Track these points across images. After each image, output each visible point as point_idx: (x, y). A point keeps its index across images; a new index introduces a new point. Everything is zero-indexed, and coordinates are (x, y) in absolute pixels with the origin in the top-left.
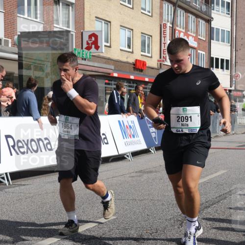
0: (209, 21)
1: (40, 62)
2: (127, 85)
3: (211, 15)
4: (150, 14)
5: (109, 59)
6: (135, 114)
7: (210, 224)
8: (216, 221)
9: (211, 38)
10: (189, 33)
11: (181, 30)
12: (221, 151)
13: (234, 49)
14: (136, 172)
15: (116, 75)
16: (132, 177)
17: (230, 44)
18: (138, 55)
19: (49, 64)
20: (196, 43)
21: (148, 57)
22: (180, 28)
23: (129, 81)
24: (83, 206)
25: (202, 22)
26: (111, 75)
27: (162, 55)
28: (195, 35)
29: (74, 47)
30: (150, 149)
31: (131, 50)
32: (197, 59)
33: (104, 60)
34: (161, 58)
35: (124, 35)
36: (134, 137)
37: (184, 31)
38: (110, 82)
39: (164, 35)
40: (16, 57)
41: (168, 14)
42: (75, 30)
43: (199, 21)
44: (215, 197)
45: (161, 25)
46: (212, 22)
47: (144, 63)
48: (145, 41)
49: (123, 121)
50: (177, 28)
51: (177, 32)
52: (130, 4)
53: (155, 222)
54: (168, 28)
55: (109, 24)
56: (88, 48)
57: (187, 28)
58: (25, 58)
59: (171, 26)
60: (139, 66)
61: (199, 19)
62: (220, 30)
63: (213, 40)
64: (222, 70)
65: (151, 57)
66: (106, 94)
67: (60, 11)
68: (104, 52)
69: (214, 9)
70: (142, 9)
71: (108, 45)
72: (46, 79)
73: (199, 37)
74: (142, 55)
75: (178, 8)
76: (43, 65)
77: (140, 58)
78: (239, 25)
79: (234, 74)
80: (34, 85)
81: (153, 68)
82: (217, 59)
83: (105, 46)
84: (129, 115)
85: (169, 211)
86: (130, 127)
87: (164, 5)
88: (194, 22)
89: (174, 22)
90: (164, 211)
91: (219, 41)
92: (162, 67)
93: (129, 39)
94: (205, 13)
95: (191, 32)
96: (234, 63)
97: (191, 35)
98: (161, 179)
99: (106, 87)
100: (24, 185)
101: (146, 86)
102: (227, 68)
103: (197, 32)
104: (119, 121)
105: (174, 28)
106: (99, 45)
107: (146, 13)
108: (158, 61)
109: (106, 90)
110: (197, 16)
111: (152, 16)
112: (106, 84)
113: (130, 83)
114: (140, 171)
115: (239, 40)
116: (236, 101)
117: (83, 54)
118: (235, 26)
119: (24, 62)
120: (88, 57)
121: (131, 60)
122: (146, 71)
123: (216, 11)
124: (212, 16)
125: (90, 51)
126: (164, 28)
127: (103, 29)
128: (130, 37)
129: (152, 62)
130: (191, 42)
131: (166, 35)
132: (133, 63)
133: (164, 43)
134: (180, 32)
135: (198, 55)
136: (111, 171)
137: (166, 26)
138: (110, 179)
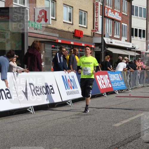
0: (130, 1)
2: (68, 49)
5: (55, 29)
6: (74, 71)
9: (131, 13)
10: (115, 10)
11: (109, 7)
14: (76, 115)
15: (60, 41)
16: (72, 118)
17: (146, 18)
18: (76, 26)
20: (121, 17)
21: (84, 28)
25: (125, 2)
26: (56, 41)
27: (95, 26)
28: (119, 11)
31: (71, 23)
32: (121, 29)
33: (51, 30)
34: (94, 28)
35: (66, 11)
36: (74, 88)
37: (111, 8)
38: (56, 47)
39: (96, 11)
42: (29, 7)
43: (123, 1)
44: (135, 134)
45: (94, 4)
47: (81, 32)
48: (82, 16)
49: (65, 76)
50: (106, 6)
51: (106, 9)
54: (99, 6)
55: (55, 2)
57: (113, 6)
59: (102, 4)
62: (139, 8)
63: (133, 15)
64: (140, 38)
65: (87, 28)
66: (52, 55)
71: (54, 18)
72: (6, 44)
73: (123, 13)
74: (79, 26)
76: (5, 33)
77: (78, 28)
81: (88, 36)
82: (136, 30)
83: (52, 19)
84: (70, 72)
86: (71, 80)
88: (119, 1)
89: (104, 1)
91: (137, 16)
92: (95, 36)
93: (70, 14)
95: (117, 9)
97: (117, 12)
99: (52, 51)
101: (83, 50)
102: (144, 37)
103: (121, 9)
105: (104, 6)
109: (52, 53)
112: (52, 48)
113: (70, 47)
114: (79, 114)
121: (72, 30)
122: (83, 39)
126: (96, 6)
127: (50, 7)
128: (71, 12)
129: (88, 32)
130: (117, 17)
131: (98, 11)
132: (73, 32)
133: (97, 18)
134: (108, 9)
135: (121, 26)
136: (57, 114)
137: (98, 4)
138: (56, 120)
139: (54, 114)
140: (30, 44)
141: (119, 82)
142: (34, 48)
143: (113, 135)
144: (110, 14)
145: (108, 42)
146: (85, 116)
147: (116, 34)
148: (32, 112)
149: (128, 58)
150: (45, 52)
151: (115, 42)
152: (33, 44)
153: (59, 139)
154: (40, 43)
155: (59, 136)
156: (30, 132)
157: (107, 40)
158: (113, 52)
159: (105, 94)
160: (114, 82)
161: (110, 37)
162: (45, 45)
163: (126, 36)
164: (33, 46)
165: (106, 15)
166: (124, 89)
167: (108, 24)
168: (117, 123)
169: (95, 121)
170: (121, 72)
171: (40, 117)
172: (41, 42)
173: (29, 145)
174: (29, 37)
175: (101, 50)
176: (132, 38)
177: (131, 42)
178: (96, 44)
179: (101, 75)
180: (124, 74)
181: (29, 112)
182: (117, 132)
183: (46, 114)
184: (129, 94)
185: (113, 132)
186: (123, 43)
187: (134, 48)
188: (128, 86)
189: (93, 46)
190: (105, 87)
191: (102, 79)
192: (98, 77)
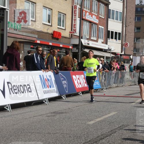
0: (107, 5)
2: (46, 50)
5: (34, 30)
6: (52, 70)
9: (108, 17)
10: (92, 13)
11: (87, 10)
12: (113, 98)
13: (125, 26)
14: (51, 113)
15: (38, 42)
16: (48, 116)
17: (122, 22)
18: (55, 27)
20: (98, 20)
21: (63, 29)
22: (87, 9)
23: (48, 46)
24: (11, 138)
25: (102, 6)
26: (35, 42)
27: (73, 28)
28: (97, 15)
29: (8, 21)
30: (62, 96)
31: (50, 24)
32: (98, 31)
33: (30, 31)
34: (72, 30)
35: (45, 13)
36: (50, 87)
37: (89, 11)
38: (34, 47)
39: (74, 14)
42: (10, 8)
43: (100, 5)
44: (108, 131)
45: (73, 7)
46: (109, 5)
47: (59, 34)
48: (61, 18)
49: (43, 75)
50: (84, 9)
51: (84, 12)
54: (78, 9)
55: (35, 4)
57: (91, 9)
59: (80, 7)
60: (55, 36)
61: (100, 3)
62: (115, 11)
63: (110, 18)
64: (115, 40)
65: (65, 30)
68: (30, 25)
73: (100, 16)
74: (58, 28)
77: (57, 30)
78: (128, 8)
79: (124, 43)
81: (66, 38)
82: (112, 32)
83: (32, 20)
84: (48, 71)
85: (74, 142)
86: (48, 80)
88: (96, 5)
89: (82, 5)
90: (71, 141)
91: (114, 19)
92: (73, 37)
93: (49, 16)
95: (94, 12)
96: (124, 35)
97: (94, 15)
98: (69, 118)
101: (60, 51)
102: (119, 39)
103: (98, 13)
104: (40, 76)
105: (82, 9)
106: (27, 19)
108: (70, 32)
110: (99, 1)
112: (31, 48)
113: (49, 48)
114: (54, 113)
115: (128, 18)
116: (124, 62)
117: (15, 26)
118: (125, 9)
120: (19, 28)
121: (50, 31)
122: (61, 40)
124: (110, 1)
125: (20, 24)
126: (75, 9)
127: (30, 8)
128: (50, 14)
129: (66, 34)
130: (94, 19)
131: (76, 14)
132: (52, 33)
133: (75, 20)
134: (86, 12)
135: (98, 29)
136: (33, 112)
137: (76, 7)
138: (32, 118)
139: (30, 112)
140: (9, 44)
142: (13, 48)
143: (86, 133)
144: (88, 17)
145: (85, 44)
146: (61, 114)
147: (93, 36)
148: (9, 110)
149: (104, 59)
150: (24, 52)
151: (92, 44)
152: (13, 44)
153: (34, 136)
154: (20, 44)
155: (34, 134)
156: (6, 129)
157: (84, 42)
159: (80, 93)
161: (87, 39)
162: (24, 45)
163: (102, 38)
164: (12, 46)
165: (84, 18)
166: (99, 88)
167: (86, 26)
168: (91, 121)
169: (70, 119)
171: (17, 115)
172: (20, 42)
173: (5, 142)
174: (8, 37)
175: (79, 51)
176: (108, 40)
177: (107, 44)
178: (73, 45)
179: (78, 74)
180: (100, 74)
181: (6, 110)
182: (91, 130)
183: (23, 112)
184: (104, 93)
185: (87, 129)
186: (99, 45)
187: (110, 50)
188: (103, 86)
189: (71, 47)
190: (81, 87)
191: (79, 79)
192: (74, 77)
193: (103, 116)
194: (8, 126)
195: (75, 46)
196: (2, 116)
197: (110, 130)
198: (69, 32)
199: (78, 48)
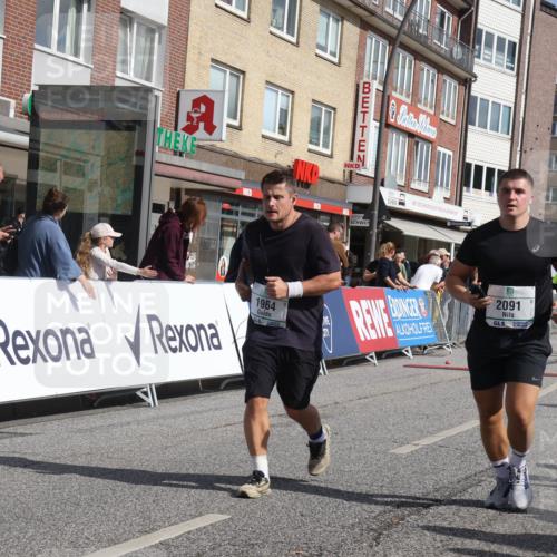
0: (466, 82)
1: (78, 156)
3: (472, 68)
4: (336, 60)
5: (236, 156)
7: (442, 541)
8: (455, 535)
9: (468, 119)
10: (419, 106)
11: (403, 98)
13: (519, 149)
15: (247, 192)
17: (510, 137)
18: (300, 149)
19: (98, 162)
20: (434, 129)
21: (324, 155)
22: (402, 94)
25: (451, 84)
26: (237, 193)
27: (356, 153)
28: (432, 112)
29: (159, 125)
31: (286, 138)
32: (434, 165)
33: (224, 159)
34: (352, 159)
35: (272, 103)
37: (409, 101)
38: (234, 208)
39: (363, 107)
40: (25, 140)
41: (376, 62)
42: (164, 87)
43: (445, 81)
44: (455, 479)
45: (358, 86)
46: (473, 85)
47: (313, 169)
48: (320, 119)
50: (394, 94)
51: (393, 101)
52: (293, 35)
53: (319, 530)
54: (374, 92)
55: (241, 76)
56: (190, 129)
57: (415, 95)
58: (46, 144)
59: (381, 88)
60: (301, 175)
61: (445, 77)
62: (490, 104)
63: (473, 124)
64: (488, 193)
65: (331, 156)
66: (223, 234)
67: (131, 41)
68: (224, 139)
69: (479, 57)
70: (319, 47)
71: (236, 123)
72: (87, 195)
73: (441, 117)
74: (310, 151)
75: (398, 50)
76: (84, 161)
77: (305, 157)
78: (532, 94)
80: (61, 206)
81: (332, 182)
82: (479, 169)
83: (229, 126)
87: (368, 41)
88: (433, 81)
89: (389, 81)
91: (485, 127)
92: (354, 181)
93: (284, 113)
94: (459, 64)
95: (425, 105)
97: (424, 112)
99: (222, 219)
100: (22, 435)
103: (437, 105)
105: (388, 93)
106: (215, 122)
107: (327, 56)
108: (346, 165)
109: (222, 226)
110: (441, 69)
111: (339, 64)
112: (224, 211)
115: (531, 127)
117: (177, 142)
118: (523, 97)
119: (41, 154)
120: (189, 149)
121: (286, 160)
122: (318, 188)
123: (485, 59)
124: (475, 71)
125: (194, 135)
126: (364, 92)
127: (227, 88)
128: (287, 107)
129: (333, 169)
130: (424, 127)
131: (367, 108)
132: (289, 166)
133: (363, 127)
134: (400, 103)
135: (435, 158)
136: (224, 412)
137: (368, 88)
138: (219, 429)
139: (216, 409)
141: (417, 322)
143: (388, 480)
144: (404, 119)
145: (393, 202)
147: (416, 178)
148: (150, 400)
149: (449, 250)
151: (414, 203)
157: (390, 197)
158: (406, 233)
159: (372, 357)
160: (400, 323)
161: (400, 188)
163: (447, 185)
165: (392, 121)
166: (431, 342)
167: (397, 147)
168: (402, 444)
169: (339, 437)
170: (425, 292)
171: (174, 417)
172: (191, 192)
174: (156, 175)
175: (371, 223)
176: (465, 193)
177: (460, 205)
178: (355, 204)
179: (365, 298)
180: (435, 300)
181: (143, 401)
182: (402, 472)
183: (193, 409)
184: (445, 359)
185: (389, 470)
186: (437, 206)
187: (470, 224)
188: (442, 336)
189: (346, 212)
190: (374, 337)
191: (368, 312)
192: (354, 305)
193: (440, 430)
194: (149, 451)
195: (359, 208)
196: (128, 419)
197: (461, 475)
198: (342, 163)
199: (369, 216)
